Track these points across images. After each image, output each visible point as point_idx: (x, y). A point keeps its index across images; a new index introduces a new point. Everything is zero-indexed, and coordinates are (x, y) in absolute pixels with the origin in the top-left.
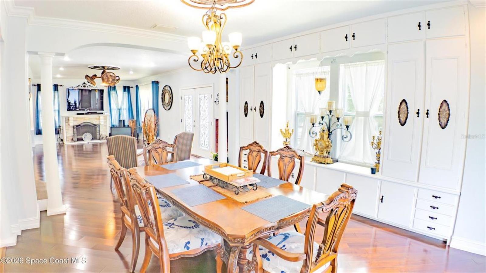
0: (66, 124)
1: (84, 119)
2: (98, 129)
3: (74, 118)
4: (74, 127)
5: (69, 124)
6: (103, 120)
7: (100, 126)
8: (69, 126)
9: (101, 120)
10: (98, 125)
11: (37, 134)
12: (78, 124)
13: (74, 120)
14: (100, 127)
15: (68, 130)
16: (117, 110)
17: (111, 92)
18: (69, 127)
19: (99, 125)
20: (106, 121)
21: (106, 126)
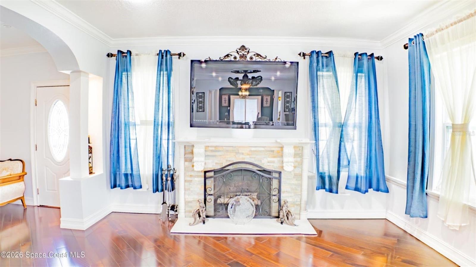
0: (187, 163)
1: (238, 153)
2: (275, 183)
3: (207, 147)
4: (208, 174)
5: (193, 166)
6: (292, 159)
7: (283, 175)
8: (193, 170)
9: (285, 159)
10: (276, 172)
11: (111, 188)
12: (218, 167)
13: (209, 153)
14: (283, 180)
15: (190, 181)
16: (334, 126)
17: (319, 73)
18: (192, 174)
19: (280, 173)
20: (301, 163)
21: (299, 176)
